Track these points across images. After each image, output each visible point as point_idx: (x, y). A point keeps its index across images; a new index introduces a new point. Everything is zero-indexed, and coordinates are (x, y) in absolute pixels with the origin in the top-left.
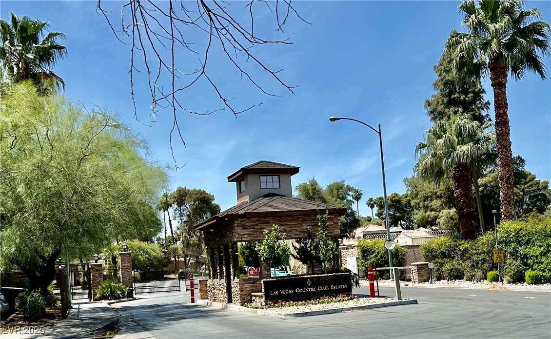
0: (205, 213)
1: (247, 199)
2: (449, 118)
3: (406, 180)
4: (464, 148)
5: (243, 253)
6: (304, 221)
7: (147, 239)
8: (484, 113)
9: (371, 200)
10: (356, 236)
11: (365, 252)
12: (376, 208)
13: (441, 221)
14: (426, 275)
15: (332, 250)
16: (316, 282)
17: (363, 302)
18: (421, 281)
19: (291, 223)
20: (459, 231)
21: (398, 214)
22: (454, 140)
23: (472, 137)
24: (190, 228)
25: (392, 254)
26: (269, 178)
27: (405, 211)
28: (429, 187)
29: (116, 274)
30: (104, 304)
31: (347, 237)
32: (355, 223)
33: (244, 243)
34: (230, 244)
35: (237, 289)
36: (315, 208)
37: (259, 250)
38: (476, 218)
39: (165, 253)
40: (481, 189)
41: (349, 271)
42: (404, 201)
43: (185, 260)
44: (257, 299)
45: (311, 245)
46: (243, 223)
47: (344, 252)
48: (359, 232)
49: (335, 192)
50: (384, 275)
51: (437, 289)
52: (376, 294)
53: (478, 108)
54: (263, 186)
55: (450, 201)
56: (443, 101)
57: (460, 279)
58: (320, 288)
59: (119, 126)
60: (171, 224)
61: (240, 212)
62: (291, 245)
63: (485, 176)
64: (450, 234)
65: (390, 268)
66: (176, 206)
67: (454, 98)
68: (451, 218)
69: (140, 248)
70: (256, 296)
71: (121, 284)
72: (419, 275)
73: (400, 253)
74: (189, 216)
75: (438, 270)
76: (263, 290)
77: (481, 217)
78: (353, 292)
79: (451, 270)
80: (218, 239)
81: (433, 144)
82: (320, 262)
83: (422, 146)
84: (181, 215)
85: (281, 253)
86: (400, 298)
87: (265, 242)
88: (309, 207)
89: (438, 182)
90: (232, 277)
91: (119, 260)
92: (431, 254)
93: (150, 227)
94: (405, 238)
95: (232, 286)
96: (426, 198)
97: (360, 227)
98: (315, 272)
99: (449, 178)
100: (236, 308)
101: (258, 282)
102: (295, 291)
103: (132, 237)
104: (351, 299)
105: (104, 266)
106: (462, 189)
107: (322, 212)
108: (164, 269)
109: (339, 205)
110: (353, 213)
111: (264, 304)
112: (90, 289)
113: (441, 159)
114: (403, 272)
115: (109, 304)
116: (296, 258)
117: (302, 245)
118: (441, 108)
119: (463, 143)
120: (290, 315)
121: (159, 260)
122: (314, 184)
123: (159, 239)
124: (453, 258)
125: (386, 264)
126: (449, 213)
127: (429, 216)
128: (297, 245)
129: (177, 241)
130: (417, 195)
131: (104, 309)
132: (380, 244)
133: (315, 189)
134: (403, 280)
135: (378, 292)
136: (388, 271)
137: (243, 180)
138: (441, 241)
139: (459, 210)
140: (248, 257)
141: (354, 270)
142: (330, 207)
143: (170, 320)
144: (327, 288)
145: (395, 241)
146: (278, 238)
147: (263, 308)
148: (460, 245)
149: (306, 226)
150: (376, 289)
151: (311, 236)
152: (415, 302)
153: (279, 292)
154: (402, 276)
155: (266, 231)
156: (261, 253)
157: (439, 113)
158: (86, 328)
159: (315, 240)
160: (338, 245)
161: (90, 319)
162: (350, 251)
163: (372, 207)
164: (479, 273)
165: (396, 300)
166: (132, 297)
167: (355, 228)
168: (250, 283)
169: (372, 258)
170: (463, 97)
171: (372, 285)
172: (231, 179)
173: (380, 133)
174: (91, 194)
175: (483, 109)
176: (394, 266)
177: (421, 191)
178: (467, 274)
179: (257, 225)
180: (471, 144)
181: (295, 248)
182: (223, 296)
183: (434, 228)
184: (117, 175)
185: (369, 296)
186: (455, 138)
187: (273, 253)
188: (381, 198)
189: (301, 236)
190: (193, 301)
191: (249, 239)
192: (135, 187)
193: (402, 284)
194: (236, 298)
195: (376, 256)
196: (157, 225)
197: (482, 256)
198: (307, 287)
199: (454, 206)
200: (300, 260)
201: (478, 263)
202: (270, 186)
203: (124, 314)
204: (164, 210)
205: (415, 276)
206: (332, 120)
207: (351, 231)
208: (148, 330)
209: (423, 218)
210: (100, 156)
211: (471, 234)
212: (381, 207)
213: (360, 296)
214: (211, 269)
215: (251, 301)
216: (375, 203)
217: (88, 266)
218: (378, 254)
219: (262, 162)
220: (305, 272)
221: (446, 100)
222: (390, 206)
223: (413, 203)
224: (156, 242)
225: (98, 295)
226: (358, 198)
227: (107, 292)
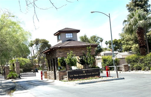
0: (46, 47)
1: (61, 42)
2: (135, 11)
3: (119, 34)
4: (141, 22)
5: (60, 62)
6: (82, 49)
7: (25, 57)
8: (148, 9)
9: (107, 42)
10: (101, 55)
11: (105, 61)
13: (133, 49)
14: (127, 69)
15: (92, 60)
16: (87, 72)
17: (104, 79)
18: (126, 71)
19: (77, 50)
20: (140, 53)
21: (117, 47)
22: (137, 19)
23: (144, 18)
24: (40, 53)
25: (115, 61)
26: (69, 34)
27: (119, 46)
28: (128, 36)
29: (14, 70)
30: (10, 80)
31: (98, 55)
32: (100, 50)
33: (60, 58)
34: (55, 58)
35: (58, 74)
36: (86, 45)
37: (66, 60)
38: (146, 48)
39: (32, 62)
40: (148, 37)
41: (99, 67)
42: (119, 42)
43: (39, 64)
45: (85, 58)
46: (60, 51)
47: (97, 61)
48: (102, 53)
49: (93, 39)
50: (111, 69)
51: (132, 74)
52: (109, 76)
53: (146, 7)
54: (67, 37)
55: (136, 42)
56: (133, 5)
57: (140, 70)
58: (88, 74)
59: (14, 16)
60: (33, 52)
61: (59, 47)
62: (77, 58)
63: (149, 32)
64: (136, 54)
65: (114, 66)
66: (35, 45)
67: (137, 3)
68: (137, 48)
69: (23, 60)
70: (65, 77)
71: (16, 73)
72: (125, 69)
73: (118, 61)
74: (40, 48)
75: (132, 67)
76: (67, 75)
77: (148, 47)
78: (100, 75)
79: (137, 67)
80: (50, 57)
81: (129, 20)
82: (88, 64)
83: (125, 21)
84: (37, 48)
85: (74, 61)
86: (118, 77)
87: (68, 57)
88: (84, 44)
89: (132, 35)
90: (56, 70)
91: (15, 65)
92: (129, 61)
93: (26, 52)
94: (119, 55)
95: (56, 73)
96: (127, 41)
97: (102, 51)
98: (86, 68)
99: (136, 33)
100: (57, 82)
101: (66, 72)
102: (79, 75)
103: (20, 57)
104: (100, 78)
105: (10, 67)
106: (140, 37)
107: (89, 46)
108: (31, 68)
109: (95, 43)
110: (100, 47)
111: (68, 80)
112: (5, 75)
113: (133, 26)
114: (119, 68)
115: (12, 80)
116: (79, 63)
117: (81, 58)
118: (132, 7)
119: (140, 20)
120: (77, 84)
121: (30, 65)
122: (85, 36)
124: (137, 62)
125: (113, 65)
126: (136, 46)
127: (128, 47)
128: (80, 58)
129: (36, 58)
130: (123, 39)
131: (10, 82)
132: (110, 58)
133: (86, 38)
134: (119, 71)
136: (113, 68)
137: (59, 35)
138: (133, 56)
139: (140, 44)
140: (62, 63)
141: (101, 67)
142: (92, 44)
143: (34, 86)
144: (91, 74)
145: (116, 56)
146: (72, 56)
148: (140, 57)
149: (83, 51)
150: (109, 74)
151: (85, 55)
152: (124, 78)
153: (73, 75)
154: (119, 69)
155: (68, 53)
157: (132, 9)
158: (4, 89)
160: (95, 58)
161: (5, 86)
162: (99, 60)
163: (107, 44)
164: (147, 68)
165: (116, 78)
166: (20, 78)
168: (63, 72)
169: (107, 63)
170: (140, 3)
171: (107, 73)
172: (55, 34)
173: (109, 17)
174: (5, 41)
175: (148, 7)
176: (115, 65)
177: (125, 38)
178: (143, 68)
179: (65, 51)
180: (144, 20)
181: (79, 59)
182: (53, 77)
183: (130, 51)
184: (14, 34)
185: (106, 77)
186: (137, 18)
187: (71, 61)
188: (110, 41)
189: (81, 55)
190: (42, 79)
191: (62, 56)
192: (20, 38)
194: (58, 78)
195: (109, 62)
196: (29, 52)
197: (148, 61)
198: (84, 73)
199: (138, 43)
200: (81, 64)
201: (147, 64)
202: (69, 37)
203: (17, 84)
204: (31, 46)
205: (123, 69)
206: (92, 12)
207: (99, 53)
208: (26, 90)
209: (126, 48)
210: (8, 27)
211: (144, 54)
212: (110, 44)
213: (103, 77)
214: (48, 67)
215: (63, 79)
217: (4, 67)
218: (110, 61)
219: (66, 28)
220: (83, 68)
221: (134, 4)
222: (114, 44)
223: (122, 42)
224: (28, 58)
225: (8, 77)
226: (102, 41)
227: (11, 76)
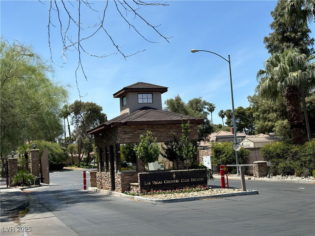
0: (95, 120)
1: (127, 111)
2: (283, 51)
3: (249, 97)
4: (295, 74)
5: (124, 152)
6: (171, 128)
7: (52, 140)
8: (309, 47)
9: (222, 111)
10: (211, 140)
11: (217, 153)
12: (226, 118)
13: (277, 129)
14: (264, 171)
15: (192, 151)
16: (180, 176)
17: (216, 192)
18: (261, 176)
19: (161, 130)
20: (291, 137)
21: (243, 123)
22: (286, 68)
23: (301, 66)
24: (84, 132)
25: (238, 154)
26: (145, 96)
27: (248, 121)
28: (267, 103)
29: (27, 166)
30: (18, 189)
31: (203, 140)
32: (210, 129)
33: (125, 145)
34: (114, 145)
35: (119, 180)
36: (179, 118)
37: (136, 150)
38: (304, 128)
39: (65, 150)
40: (308, 105)
41: (206, 167)
42: (247, 113)
43: (79, 156)
44: (135, 189)
45: (176, 147)
46: (124, 130)
47: (201, 152)
48: (213, 136)
49: (194, 106)
50: (232, 171)
51: (274, 182)
52: (226, 186)
53: (306, 44)
54: (140, 101)
55: (284, 114)
56: (278, 38)
57: (291, 175)
58: (183, 181)
59: (33, 55)
60: (69, 128)
61: (123, 121)
62: (161, 146)
63: (311, 95)
64: (283, 140)
65: (237, 165)
66: (73, 115)
67: (286, 36)
68: (284, 127)
69: (45, 146)
70: (133, 186)
71: (31, 174)
72: (260, 171)
73: (245, 154)
74: (83, 122)
75: (274, 167)
76: (139, 181)
77: (308, 127)
78: (208, 184)
79: (284, 168)
80: (105, 141)
81: (270, 70)
82: (182, 159)
83: (262, 72)
84: (77, 121)
85: (153, 153)
86: (245, 190)
87: (141, 144)
88: (175, 118)
89: (274, 100)
90: (115, 171)
91: (30, 156)
92: (269, 155)
93: (53, 131)
94: (248, 142)
95: (116, 177)
96: (265, 112)
97: (213, 132)
98: (179, 168)
99: (282, 97)
100: (118, 194)
101: (135, 175)
102: (163, 182)
103: (40, 138)
104: (207, 189)
105: (19, 160)
106: (293, 105)
107: (185, 121)
108: (64, 162)
109: (197, 116)
110: (208, 122)
111: (139, 192)
112: (7, 177)
113: (277, 82)
114: (247, 168)
115: (22, 189)
116: (165, 157)
117: (169, 146)
118: (276, 43)
119: (294, 70)
120: (160, 201)
121: (60, 156)
122: (178, 99)
123: (60, 140)
124: (286, 158)
125: (234, 162)
126: (283, 123)
127: (267, 125)
128: (165, 146)
129: (73, 141)
130: (257, 109)
131: (17, 194)
132: (229, 146)
133: (179, 103)
134: (247, 174)
135: (228, 184)
136: (235, 168)
137: (125, 96)
138: (277, 145)
139: (291, 121)
140: (128, 155)
141: (209, 167)
142: (191, 118)
143: (68, 203)
144: (188, 180)
145: (241, 144)
146: (151, 141)
147: (138, 195)
148: (292, 148)
149: (173, 133)
150: (226, 182)
151: (176, 140)
152: (257, 193)
153: (151, 183)
154: (246, 172)
155: (142, 136)
156: (138, 152)
157: (275, 47)
158: (4, 208)
159: (180, 143)
160: (197, 146)
161: (7, 201)
162: (206, 151)
163: (223, 117)
164: (307, 171)
165: (241, 191)
166: (40, 184)
167: (210, 133)
168: (129, 176)
169: (223, 158)
170: (293, 35)
171: (223, 179)
172: (116, 96)
173: (229, 62)
174: (11, 106)
175: (309, 44)
176: (240, 164)
177: (261, 106)
178: (297, 171)
179: (135, 131)
180: (300, 71)
181: (164, 149)
182: (109, 185)
183: (271, 134)
184: (30, 92)
185: (220, 187)
186: (287, 66)
187: (147, 152)
188: (230, 111)
189: (169, 140)
190: (85, 188)
191: (129, 141)
192: (43, 101)
193: (246, 178)
194: (119, 186)
195: (226, 156)
196: (59, 129)
197: (309, 158)
198: (173, 179)
199: (287, 118)
200: (168, 158)
201: (305, 163)
202: (145, 101)
203: (32, 198)
204: (64, 118)
205: (256, 172)
206: (193, 52)
207: (206, 136)
208: (51, 211)
209: (262, 127)
210: (19, 78)
211: (300, 141)
212: (230, 117)
213: (214, 187)
214: (100, 164)
215: (129, 189)
216: (225, 114)
217: (7, 160)
218: (228, 154)
219: (139, 83)
220: (171, 167)
221: (280, 37)
222: (237, 117)
223: (254, 115)
224: (57, 142)
225: (13, 182)
226: (212, 110)
227: (20, 180)
